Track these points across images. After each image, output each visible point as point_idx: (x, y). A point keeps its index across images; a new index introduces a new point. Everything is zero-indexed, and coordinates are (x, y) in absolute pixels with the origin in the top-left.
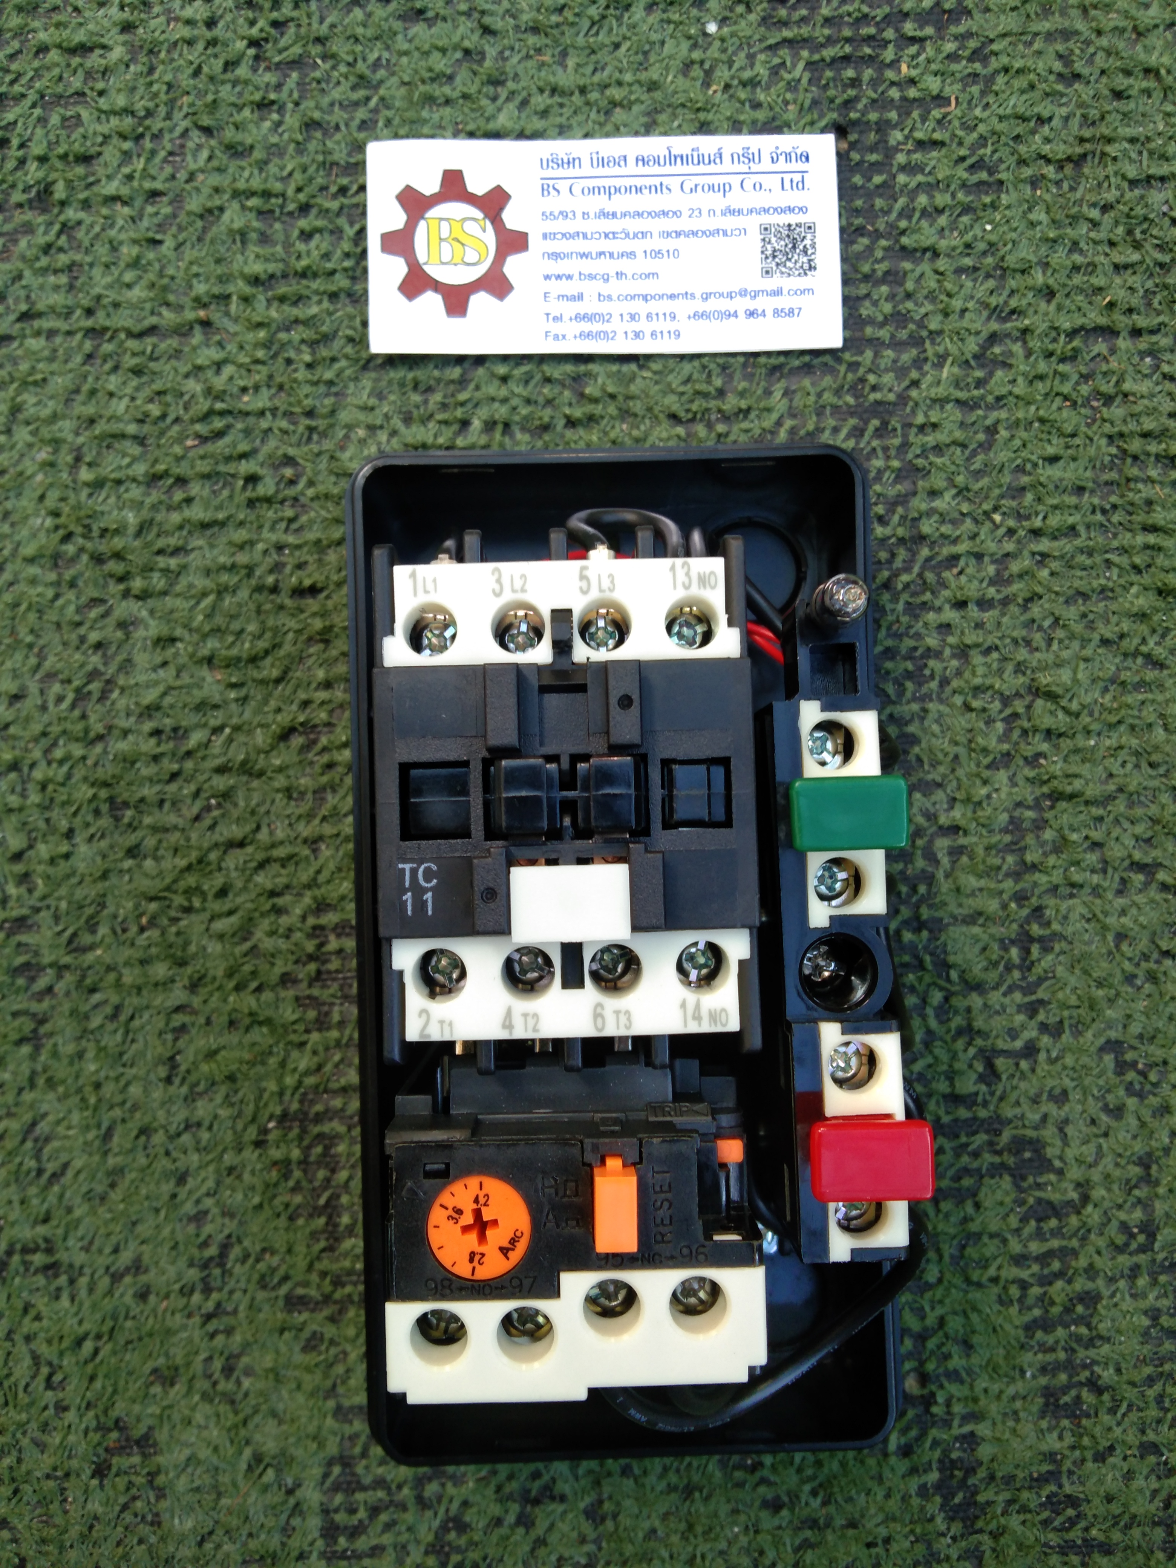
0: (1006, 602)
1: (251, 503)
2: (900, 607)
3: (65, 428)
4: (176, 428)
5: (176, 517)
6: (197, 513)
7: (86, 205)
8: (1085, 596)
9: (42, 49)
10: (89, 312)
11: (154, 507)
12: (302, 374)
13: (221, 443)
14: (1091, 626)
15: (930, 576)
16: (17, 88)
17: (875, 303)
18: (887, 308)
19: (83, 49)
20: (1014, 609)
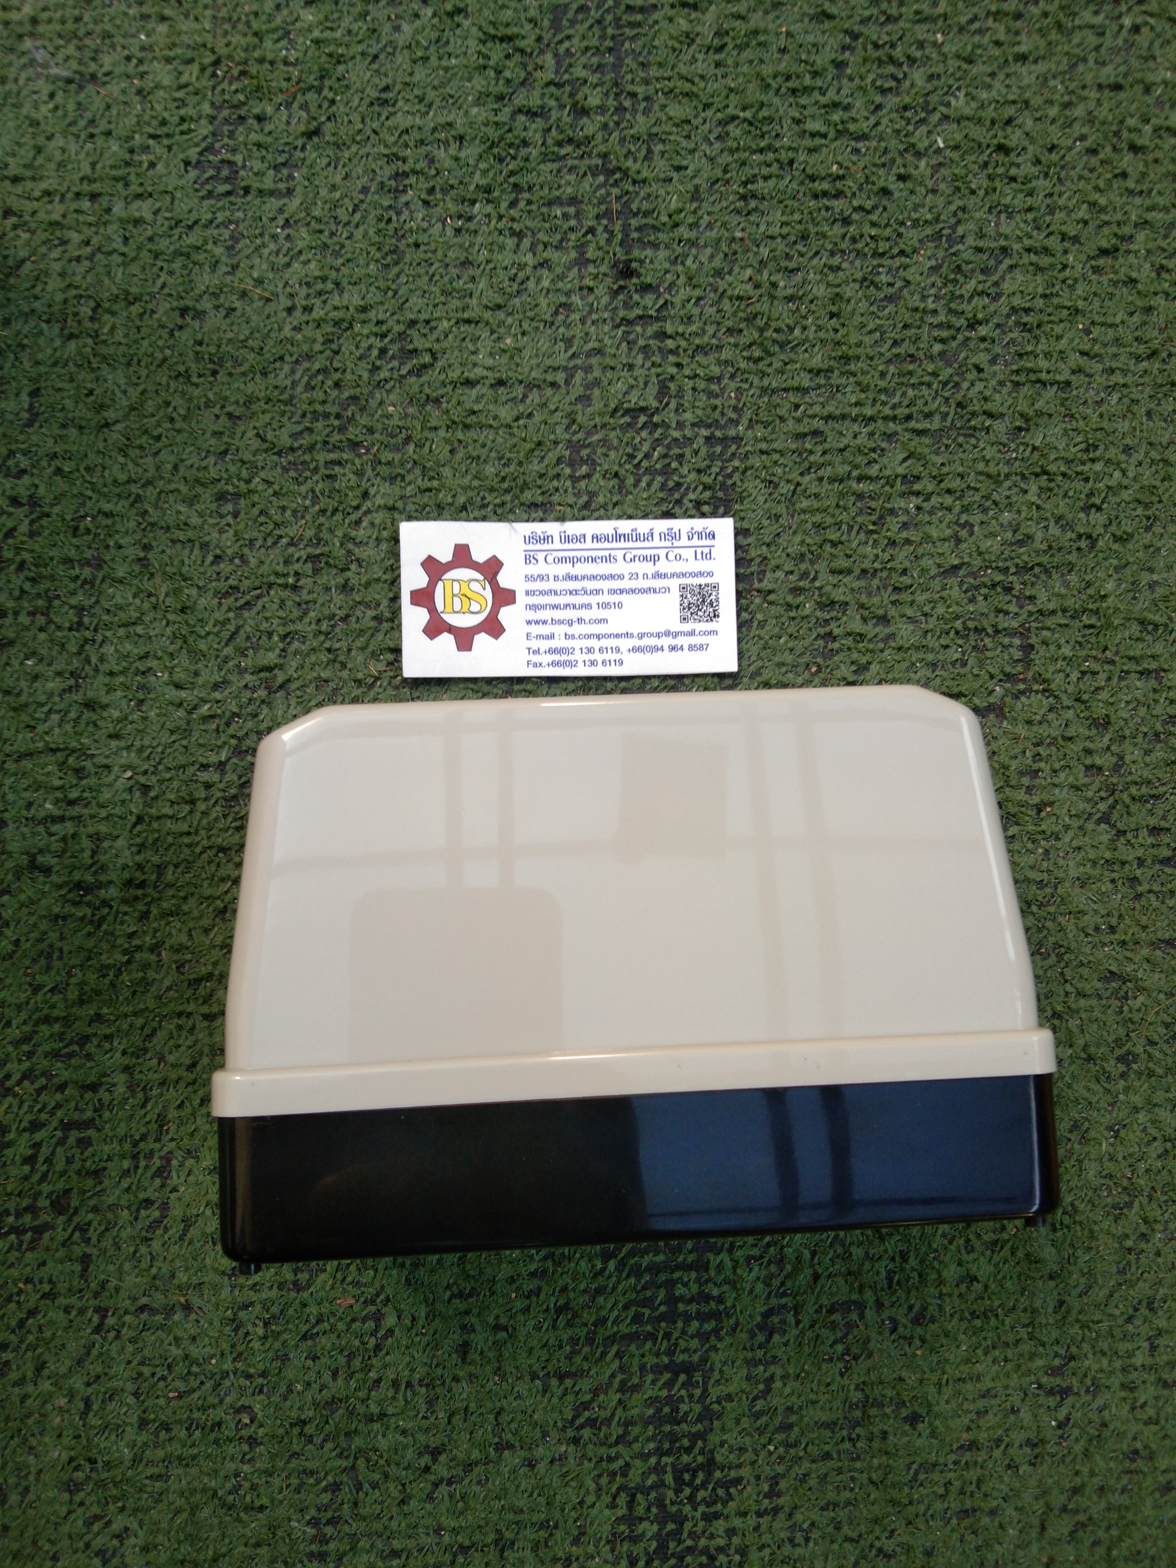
0: (776, 1510)
1: (216, 1442)
2: (698, 1515)
3: (77, 1382)
4: (162, 1384)
5: (160, 1453)
6: (176, 1449)
7: (95, 1209)
8: (836, 1505)
9: (62, 1087)
10: (96, 1295)
11: (145, 1444)
12: (256, 1345)
13: (196, 1395)
14: (838, 1528)
15: (721, 1492)
16: (44, 1116)
17: (685, 1285)
18: (694, 1288)
19: (94, 1087)
20: (781, 1516)
